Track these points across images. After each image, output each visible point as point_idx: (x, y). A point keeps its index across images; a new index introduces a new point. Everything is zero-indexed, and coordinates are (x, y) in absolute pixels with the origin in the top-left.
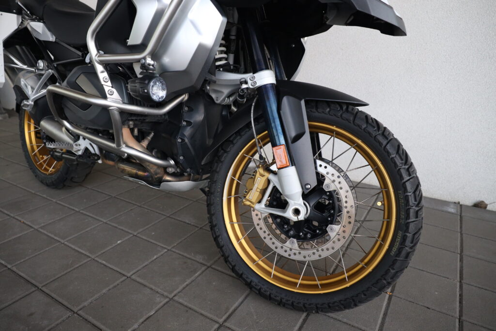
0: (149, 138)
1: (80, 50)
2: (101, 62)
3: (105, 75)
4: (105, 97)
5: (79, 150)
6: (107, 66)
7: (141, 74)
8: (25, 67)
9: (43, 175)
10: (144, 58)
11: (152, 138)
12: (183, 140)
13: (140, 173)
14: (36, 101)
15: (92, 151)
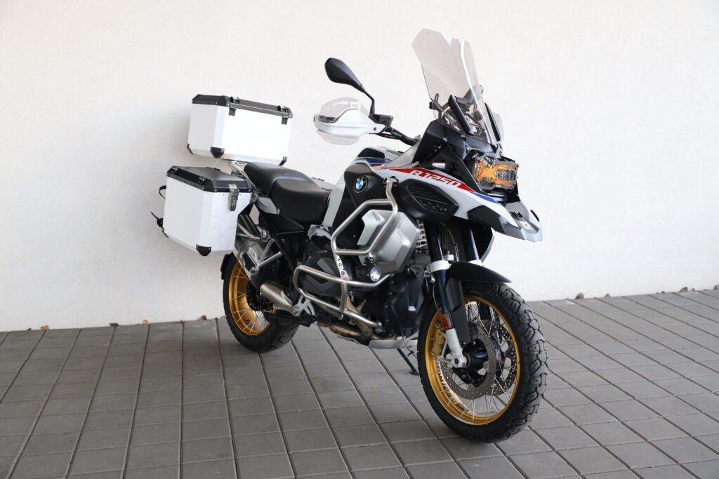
0: (363, 304)
1: (303, 225)
2: (338, 254)
3: (340, 262)
4: (339, 276)
5: (297, 312)
6: (343, 257)
7: (365, 263)
8: (252, 236)
9: (244, 337)
10: (367, 254)
11: (365, 304)
12: (389, 307)
13: (352, 333)
14: (262, 268)
15: (308, 312)
